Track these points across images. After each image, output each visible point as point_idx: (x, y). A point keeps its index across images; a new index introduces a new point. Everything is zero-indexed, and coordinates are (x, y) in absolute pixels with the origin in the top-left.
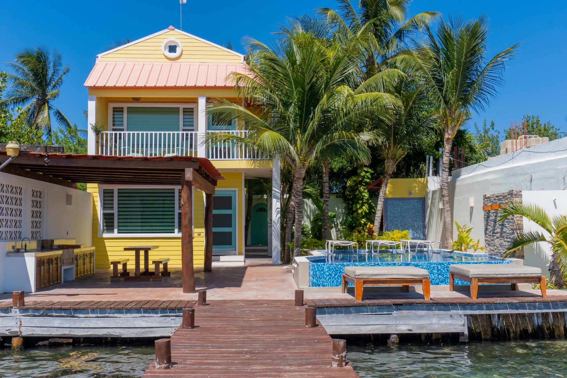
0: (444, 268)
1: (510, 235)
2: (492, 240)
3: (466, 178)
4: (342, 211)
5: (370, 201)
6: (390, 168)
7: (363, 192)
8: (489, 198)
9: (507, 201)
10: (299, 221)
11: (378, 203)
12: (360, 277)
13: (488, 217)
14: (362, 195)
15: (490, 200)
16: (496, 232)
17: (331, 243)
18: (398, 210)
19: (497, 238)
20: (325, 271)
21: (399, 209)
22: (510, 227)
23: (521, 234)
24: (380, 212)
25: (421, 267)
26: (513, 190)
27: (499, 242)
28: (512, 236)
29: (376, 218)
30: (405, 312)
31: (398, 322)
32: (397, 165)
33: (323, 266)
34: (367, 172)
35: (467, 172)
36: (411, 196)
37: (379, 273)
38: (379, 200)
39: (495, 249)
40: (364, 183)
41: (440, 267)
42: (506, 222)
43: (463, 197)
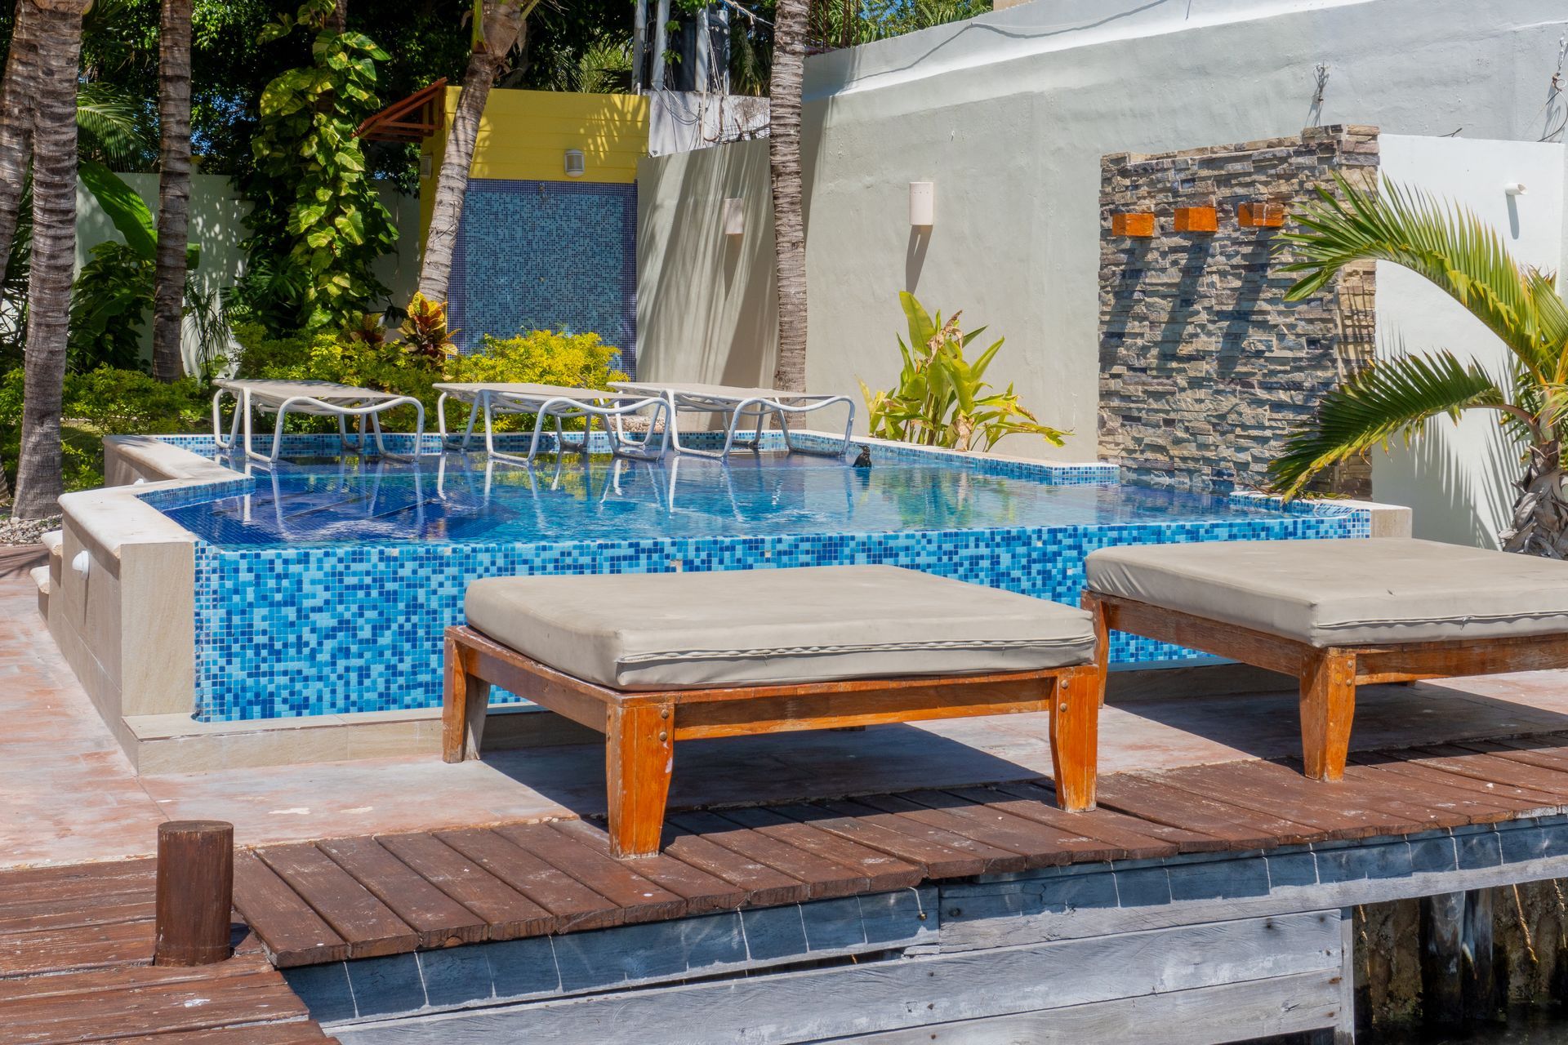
0: (1031, 561)
1: (1300, 369)
2: (1158, 396)
3: (891, 89)
4: (228, 237)
5: (371, 193)
6: (498, 31)
7: (338, 150)
8: (1145, 170)
9: (1284, 188)
10: (57, 268)
11: (438, 197)
12: (652, 676)
13: (1133, 273)
14: (334, 163)
15: (1152, 183)
16: (1184, 350)
17: (253, 396)
18: (513, 238)
19: (1195, 383)
20: (307, 603)
21: (519, 233)
22: (1302, 327)
23: (1363, 365)
24: (448, 240)
25: (903, 559)
26: (1337, 129)
27: (1208, 404)
28: (1308, 379)
29: (427, 271)
30: (988, 930)
31: (942, 1003)
32: (528, 19)
33: (294, 569)
34: (358, 54)
35: (888, 62)
36: (577, 176)
37: (781, 646)
38: (443, 181)
39: (1177, 442)
40: (343, 103)
41: (1005, 560)
42: (1270, 301)
43: (868, 180)
